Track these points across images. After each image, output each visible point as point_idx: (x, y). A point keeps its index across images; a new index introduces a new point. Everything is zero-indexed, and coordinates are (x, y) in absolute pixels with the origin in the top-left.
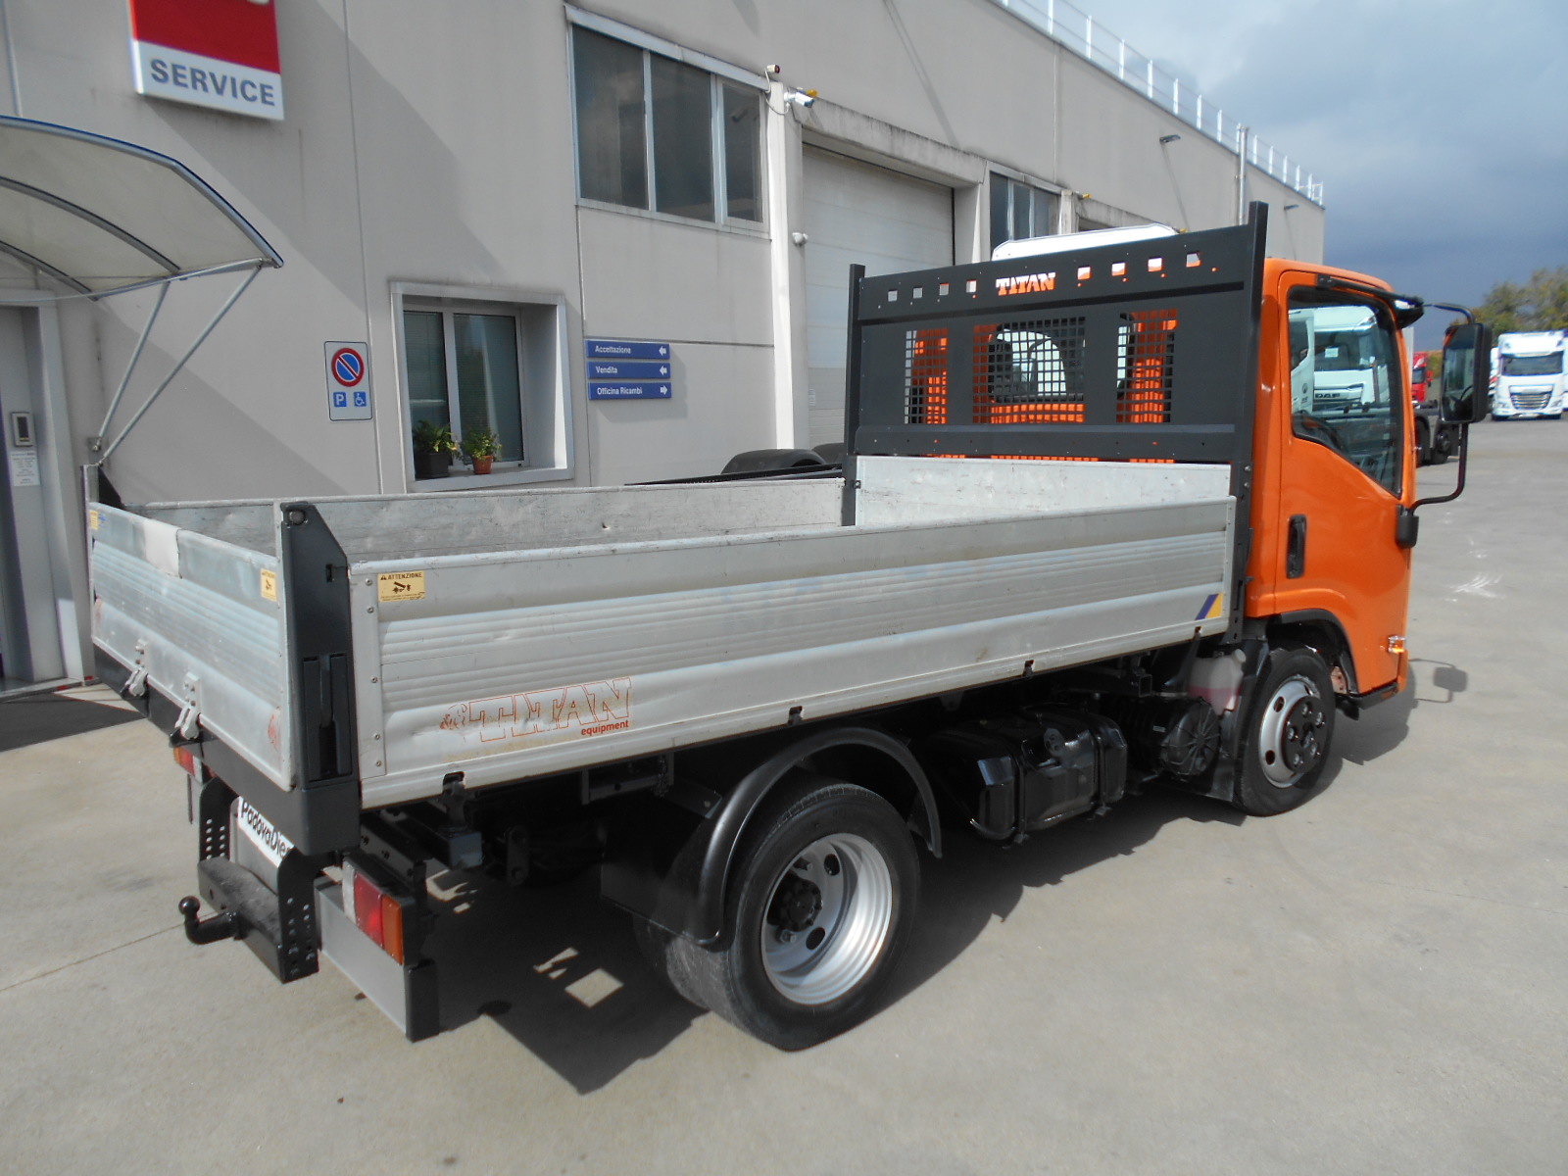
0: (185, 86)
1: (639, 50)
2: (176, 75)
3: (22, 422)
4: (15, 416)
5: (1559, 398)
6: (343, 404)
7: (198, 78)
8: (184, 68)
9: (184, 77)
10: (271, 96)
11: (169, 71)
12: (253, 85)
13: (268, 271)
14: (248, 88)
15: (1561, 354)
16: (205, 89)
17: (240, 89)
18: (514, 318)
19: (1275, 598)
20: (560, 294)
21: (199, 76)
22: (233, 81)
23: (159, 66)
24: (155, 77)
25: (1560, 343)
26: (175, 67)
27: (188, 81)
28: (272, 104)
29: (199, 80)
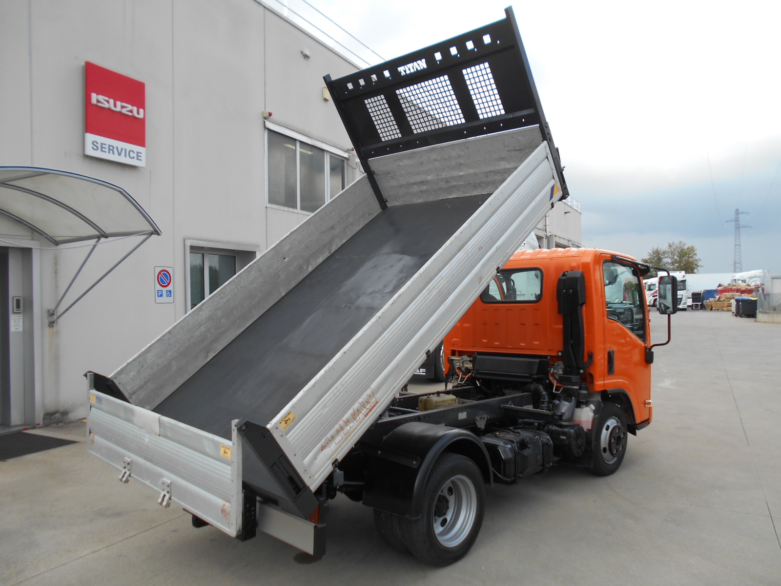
0: (105, 152)
1: (295, 140)
2: (102, 147)
3: (18, 301)
4: (15, 299)
5: (685, 301)
6: (161, 296)
7: (111, 149)
8: (105, 145)
9: (105, 148)
10: (141, 156)
11: (99, 146)
12: (134, 152)
13: (154, 237)
14: (132, 153)
15: (685, 281)
16: (113, 153)
17: (128, 154)
18: (235, 256)
19: (604, 383)
20: (257, 246)
21: (111, 148)
22: (126, 150)
23: (95, 143)
24: (93, 148)
25: (684, 276)
26: (102, 144)
27: (107, 150)
28: (141, 160)
29: (112, 150)
